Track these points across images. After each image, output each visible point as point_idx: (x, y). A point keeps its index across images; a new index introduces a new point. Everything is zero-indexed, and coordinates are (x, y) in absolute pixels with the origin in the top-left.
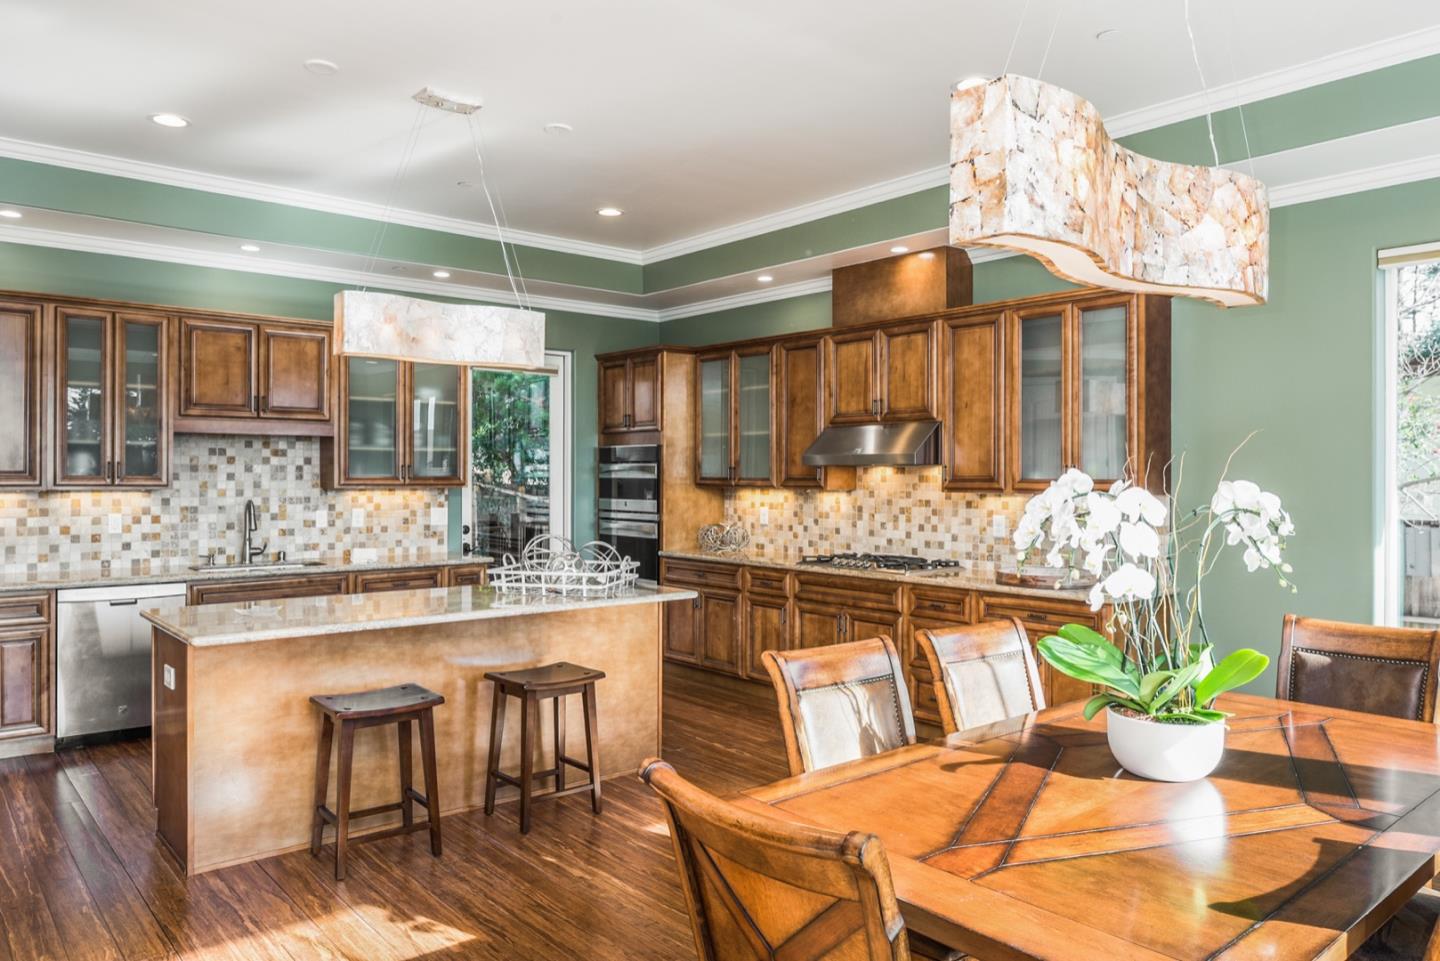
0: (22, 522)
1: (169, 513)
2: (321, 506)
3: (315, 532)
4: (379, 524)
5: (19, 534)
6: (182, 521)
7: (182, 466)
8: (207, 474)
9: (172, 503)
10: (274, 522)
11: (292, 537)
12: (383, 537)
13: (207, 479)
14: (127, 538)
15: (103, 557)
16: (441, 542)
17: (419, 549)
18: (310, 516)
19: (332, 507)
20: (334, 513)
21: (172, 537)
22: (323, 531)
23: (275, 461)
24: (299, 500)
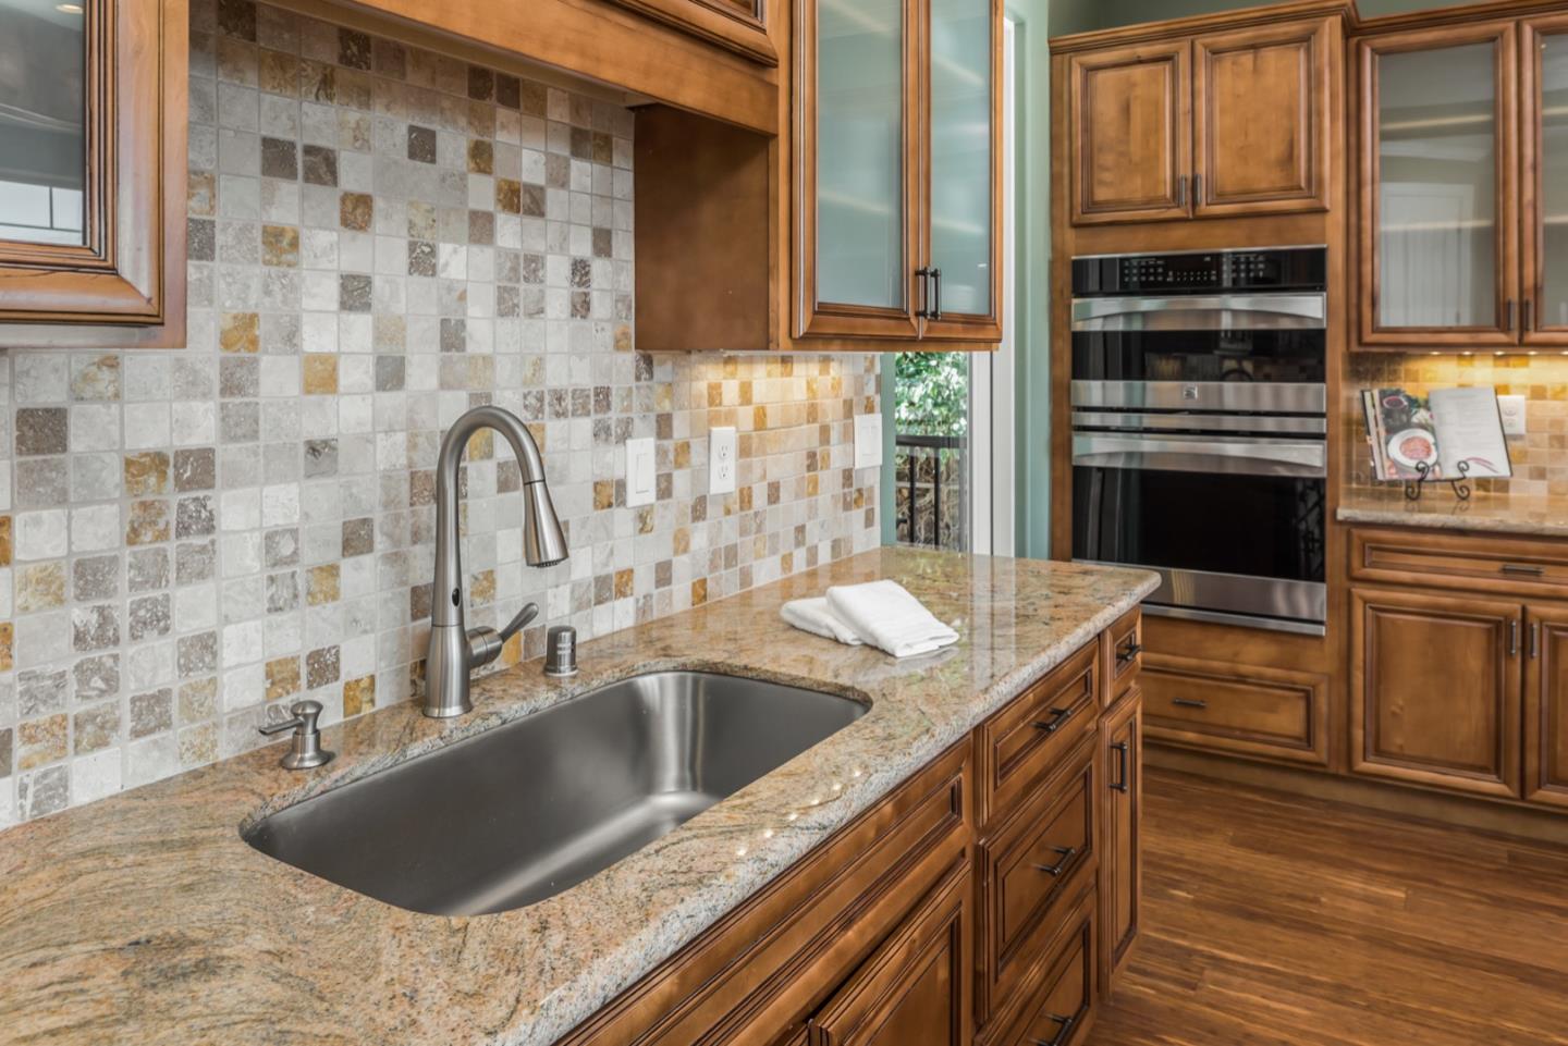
1: (61, 499)
2: (638, 422)
3: (623, 524)
6: (133, 537)
9: (79, 441)
13: (254, 300)
19: (661, 425)
20: (669, 444)
21: (80, 638)
22: (643, 519)
23: (510, 231)
24: (581, 403)
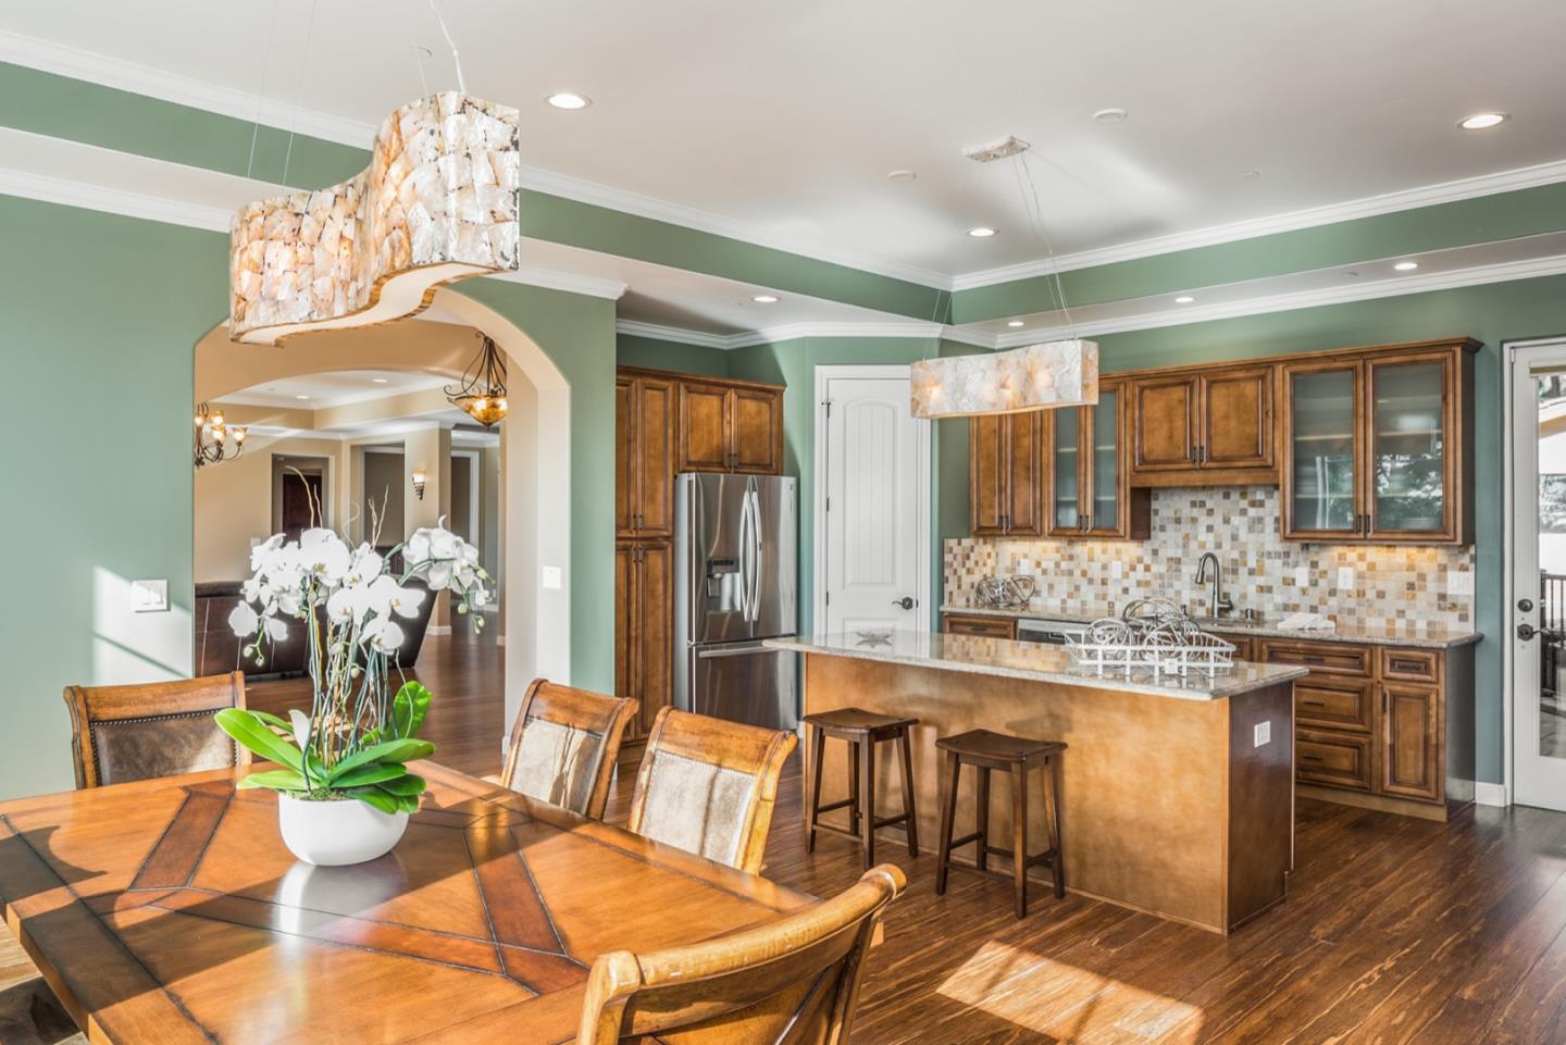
0: (1057, 565)
1: (1157, 563)
2: (1302, 563)
3: (1295, 591)
4: (1374, 587)
5: (1056, 574)
6: (1168, 571)
7: (1168, 518)
8: (1189, 526)
9: (1160, 554)
10: (1252, 577)
11: (1269, 595)
12: (1379, 604)
13: (1189, 531)
14: (1126, 583)
15: (1110, 599)
16: (1463, 618)
17: (1429, 624)
18: (1290, 572)
19: (1314, 565)
20: (1317, 571)
21: (1159, 585)
22: (1304, 592)
23: (1252, 512)
24: (1278, 555)
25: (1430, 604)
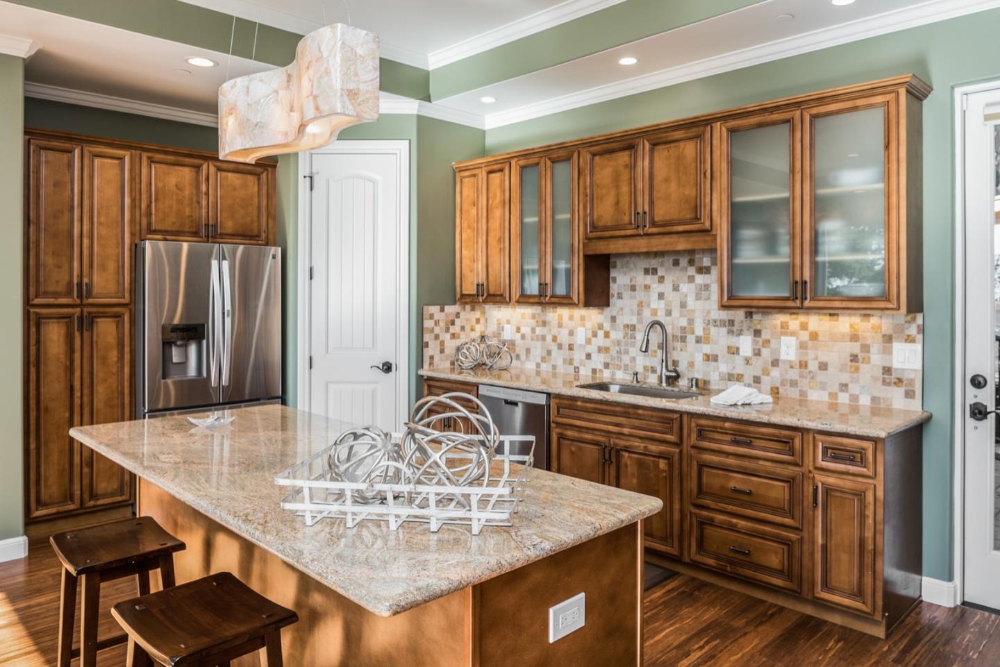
0: (533, 330)
1: (615, 330)
2: (745, 331)
3: (739, 360)
4: (816, 358)
5: (532, 339)
6: (624, 337)
7: (625, 285)
8: (643, 293)
9: (618, 321)
10: (699, 345)
11: (715, 364)
12: (821, 376)
13: (643, 298)
14: (589, 349)
15: (576, 363)
16: (909, 394)
17: (874, 399)
18: (734, 341)
19: (757, 333)
20: (760, 340)
21: (617, 352)
22: (747, 361)
23: (699, 279)
24: (723, 323)
25: (874, 378)
